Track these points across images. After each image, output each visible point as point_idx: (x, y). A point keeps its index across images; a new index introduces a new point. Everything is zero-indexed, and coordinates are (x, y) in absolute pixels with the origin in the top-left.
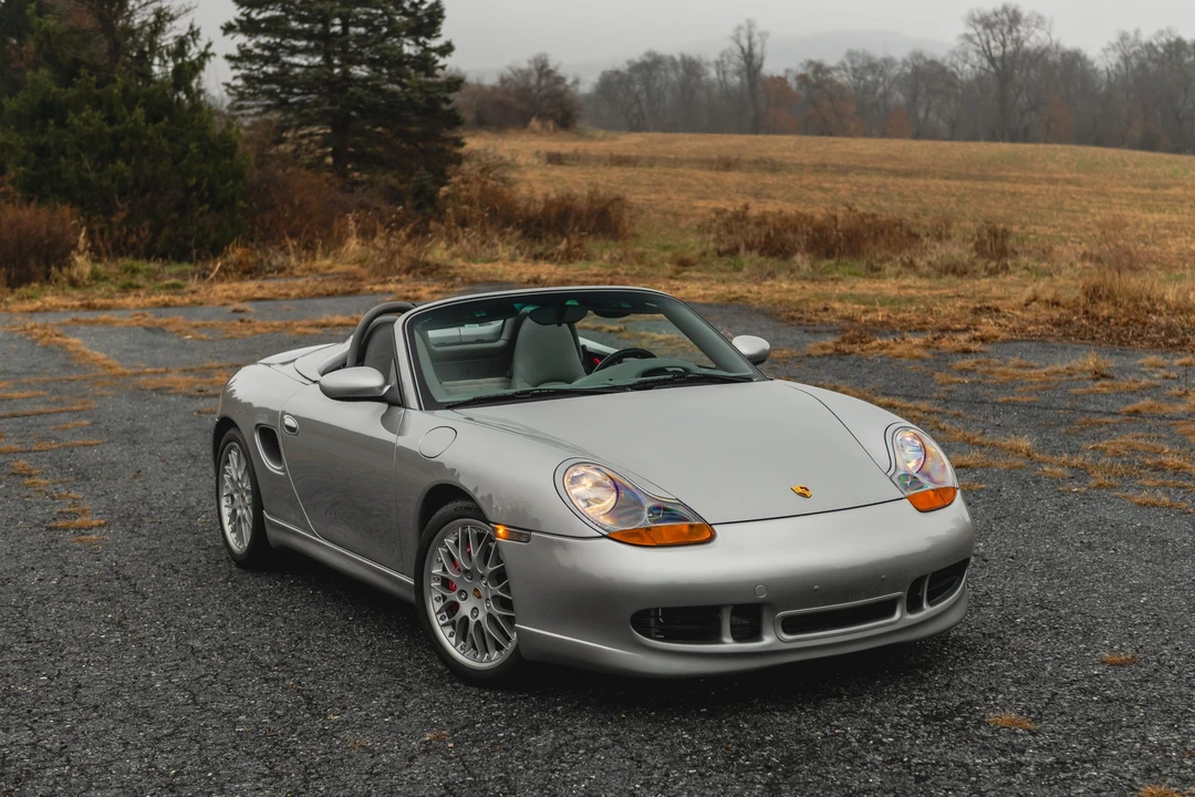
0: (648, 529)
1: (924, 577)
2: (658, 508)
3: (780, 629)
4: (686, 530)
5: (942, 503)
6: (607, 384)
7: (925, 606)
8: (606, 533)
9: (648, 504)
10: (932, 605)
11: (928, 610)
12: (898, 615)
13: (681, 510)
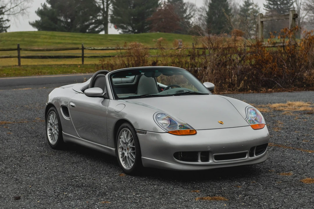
0: (179, 131)
1: (254, 147)
2: (181, 125)
3: (214, 159)
4: (189, 131)
5: (260, 128)
6: (167, 94)
7: (255, 155)
8: (167, 131)
9: (179, 124)
10: (256, 156)
11: (255, 157)
12: (247, 157)
13: (188, 126)
